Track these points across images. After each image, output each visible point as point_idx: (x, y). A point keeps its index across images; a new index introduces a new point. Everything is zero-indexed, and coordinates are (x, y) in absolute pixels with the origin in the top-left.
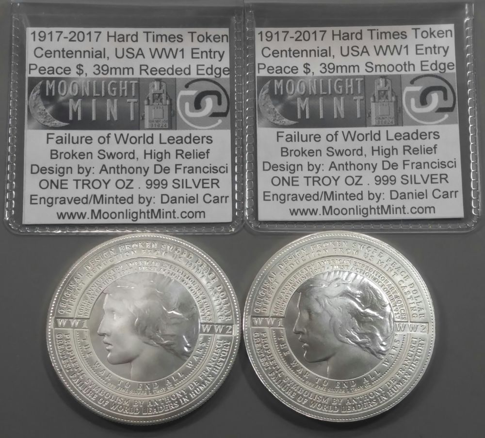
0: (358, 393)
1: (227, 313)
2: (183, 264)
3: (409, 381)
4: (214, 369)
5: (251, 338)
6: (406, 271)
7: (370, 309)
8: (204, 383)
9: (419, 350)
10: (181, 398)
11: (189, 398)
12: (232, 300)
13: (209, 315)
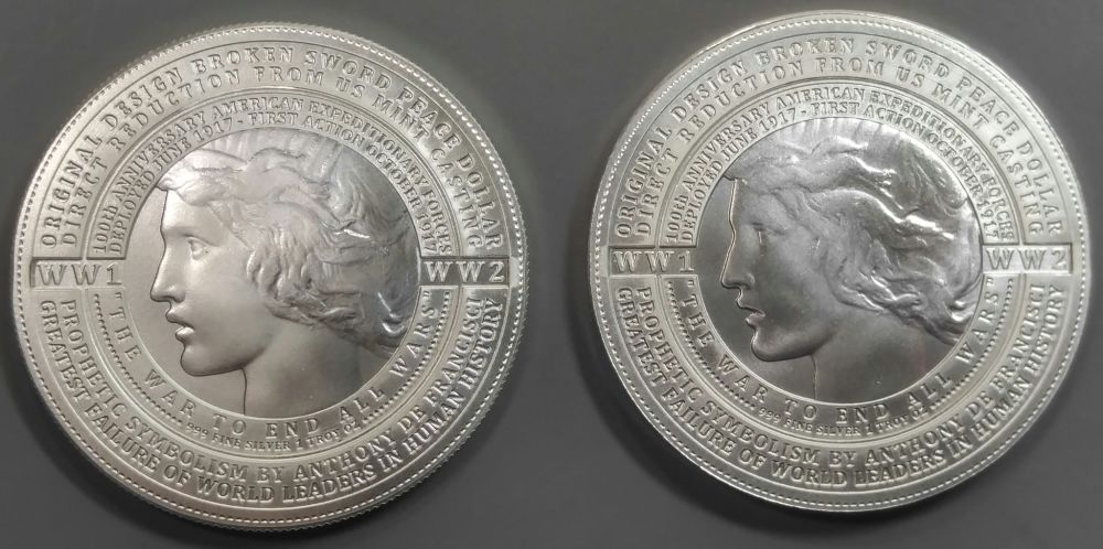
0: (896, 435)
1: (490, 228)
2: (366, 102)
3: (1027, 398)
4: (465, 376)
5: (612, 304)
6: (1010, 112)
7: (918, 216)
8: (438, 414)
9: (1049, 317)
10: (382, 455)
11: (403, 454)
12: (502, 193)
13: (443, 236)
